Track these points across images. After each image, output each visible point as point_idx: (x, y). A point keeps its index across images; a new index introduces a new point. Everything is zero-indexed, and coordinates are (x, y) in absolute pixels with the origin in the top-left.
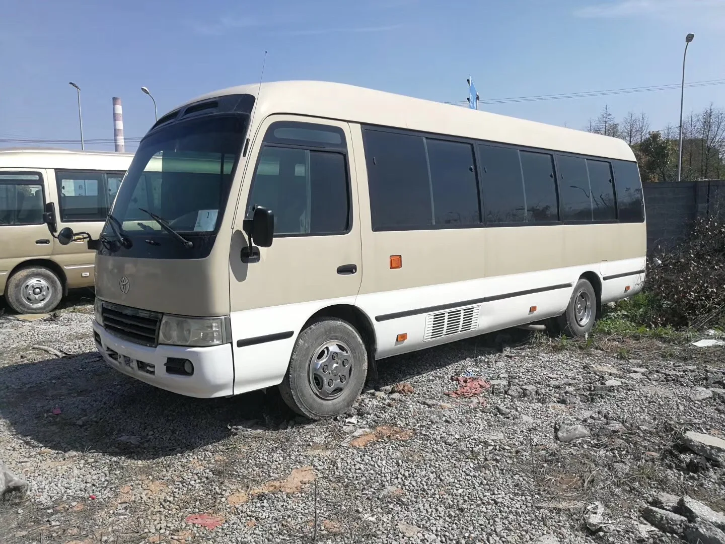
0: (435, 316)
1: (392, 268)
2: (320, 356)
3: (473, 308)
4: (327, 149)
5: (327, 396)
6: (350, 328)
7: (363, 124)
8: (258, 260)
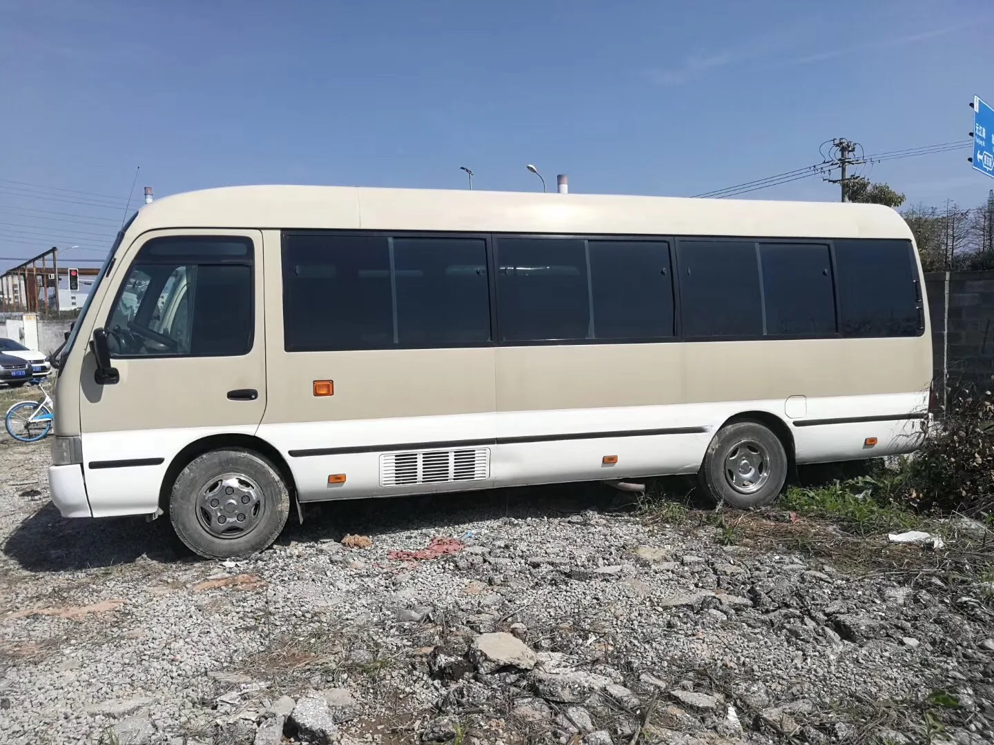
0: (396, 456)
1: (316, 394)
2: (212, 488)
3: (474, 451)
4: (224, 261)
5: (220, 534)
6: (260, 461)
7: (282, 230)
8: (117, 381)
